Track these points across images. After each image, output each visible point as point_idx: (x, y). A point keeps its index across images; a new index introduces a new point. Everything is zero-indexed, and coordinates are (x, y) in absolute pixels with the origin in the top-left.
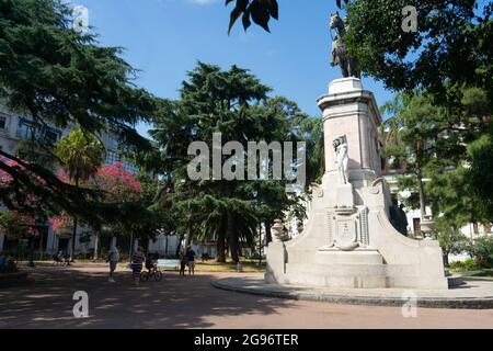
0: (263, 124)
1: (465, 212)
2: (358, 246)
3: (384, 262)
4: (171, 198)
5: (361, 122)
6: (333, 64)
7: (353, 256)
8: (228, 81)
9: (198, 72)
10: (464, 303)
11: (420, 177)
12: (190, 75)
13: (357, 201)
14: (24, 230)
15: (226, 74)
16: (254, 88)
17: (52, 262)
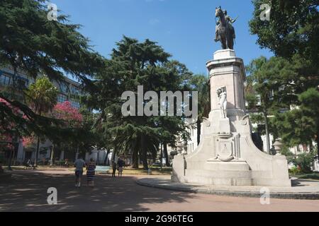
0: (166, 78)
1: (296, 137)
2: (233, 158)
3: (250, 169)
4: (104, 125)
5: (235, 78)
6: (216, 40)
7: (231, 165)
8: (144, 49)
9: (123, 43)
10: (304, 195)
11: (266, 115)
12: (118, 44)
13: (233, 129)
14: (5, 146)
15: (142, 45)
16: (160, 54)
17: (23, 167)
